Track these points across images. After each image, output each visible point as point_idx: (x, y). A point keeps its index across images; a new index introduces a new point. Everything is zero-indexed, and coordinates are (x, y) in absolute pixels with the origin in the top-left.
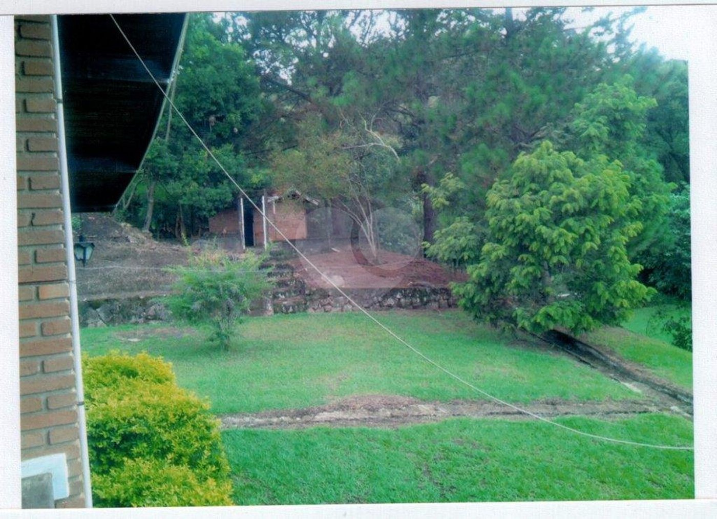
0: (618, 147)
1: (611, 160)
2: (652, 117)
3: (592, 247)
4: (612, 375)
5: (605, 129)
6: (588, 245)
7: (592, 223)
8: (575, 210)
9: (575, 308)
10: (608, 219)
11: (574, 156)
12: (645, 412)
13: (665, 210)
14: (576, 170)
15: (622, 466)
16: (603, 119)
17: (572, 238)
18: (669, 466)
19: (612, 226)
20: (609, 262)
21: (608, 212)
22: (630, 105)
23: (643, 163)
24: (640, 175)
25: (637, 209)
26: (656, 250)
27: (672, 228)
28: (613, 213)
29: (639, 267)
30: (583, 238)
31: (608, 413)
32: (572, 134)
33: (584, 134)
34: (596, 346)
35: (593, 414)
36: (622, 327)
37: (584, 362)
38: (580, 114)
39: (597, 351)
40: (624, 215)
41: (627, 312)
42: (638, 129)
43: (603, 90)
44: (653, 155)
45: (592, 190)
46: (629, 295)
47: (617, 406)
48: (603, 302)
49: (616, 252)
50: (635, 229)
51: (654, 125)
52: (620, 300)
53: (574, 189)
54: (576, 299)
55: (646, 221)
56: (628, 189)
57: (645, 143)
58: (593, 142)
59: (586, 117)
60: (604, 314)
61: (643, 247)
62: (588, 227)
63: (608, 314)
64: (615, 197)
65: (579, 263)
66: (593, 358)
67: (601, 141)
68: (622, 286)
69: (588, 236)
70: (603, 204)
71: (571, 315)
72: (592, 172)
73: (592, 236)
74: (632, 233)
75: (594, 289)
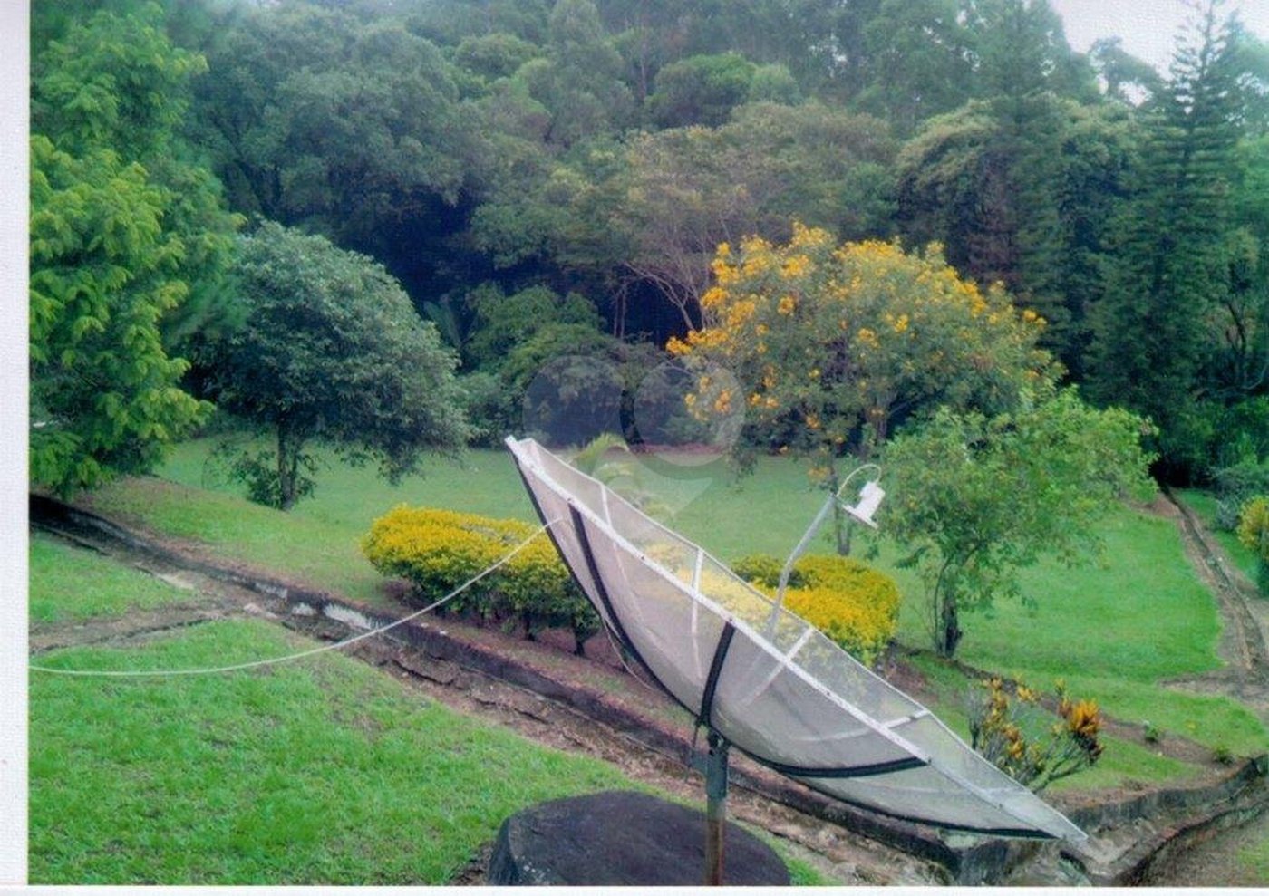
0: (137, 139)
1: (125, 162)
2: (201, 90)
3: (92, 327)
4: (139, 564)
5: (112, 100)
6: (85, 322)
7: (91, 281)
8: (55, 254)
9: (63, 446)
10: (122, 275)
11: (51, 146)
12: (200, 621)
13: (227, 261)
14: (56, 174)
15: (158, 726)
16: (107, 80)
17: (52, 308)
18: (241, 708)
19: (131, 286)
20: (125, 356)
21: (121, 260)
22: (159, 61)
23: (186, 172)
24: (179, 195)
25: (177, 259)
26: (213, 334)
27: (241, 296)
28: (131, 263)
29: (182, 364)
30: (73, 309)
31: (131, 635)
32: (45, 100)
33: (70, 106)
34: (108, 514)
35: (104, 639)
36: (156, 476)
37: (84, 546)
38: (60, 62)
39: (109, 524)
40: (152, 266)
41: (162, 448)
42: (174, 110)
43: (106, 24)
44: (204, 159)
45: (89, 215)
46: (167, 417)
47: (146, 619)
48: (119, 431)
49: (140, 335)
50: (173, 295)
51: (208, 106)
52: (150, 425)
53: (52, 210)
54: (66, 428)
55: (193, 279)
56: (159, 219)
57: (192, 137)
58: (89, 123)
59: (74, 71)
60: (121, 454)
61: (191, 327)
62: (86, 288)
63: (128, 453)
64: (135, 234)
65: (67, 357)
66: (104, 537)
67: (105, 123)
68: (153, 399)
69: (85, 306)
70: (110, 245)
71: (54, 460)
72: (90, 183)
73: (92, 305)
74: (171, 302)
75: (99, 407)
